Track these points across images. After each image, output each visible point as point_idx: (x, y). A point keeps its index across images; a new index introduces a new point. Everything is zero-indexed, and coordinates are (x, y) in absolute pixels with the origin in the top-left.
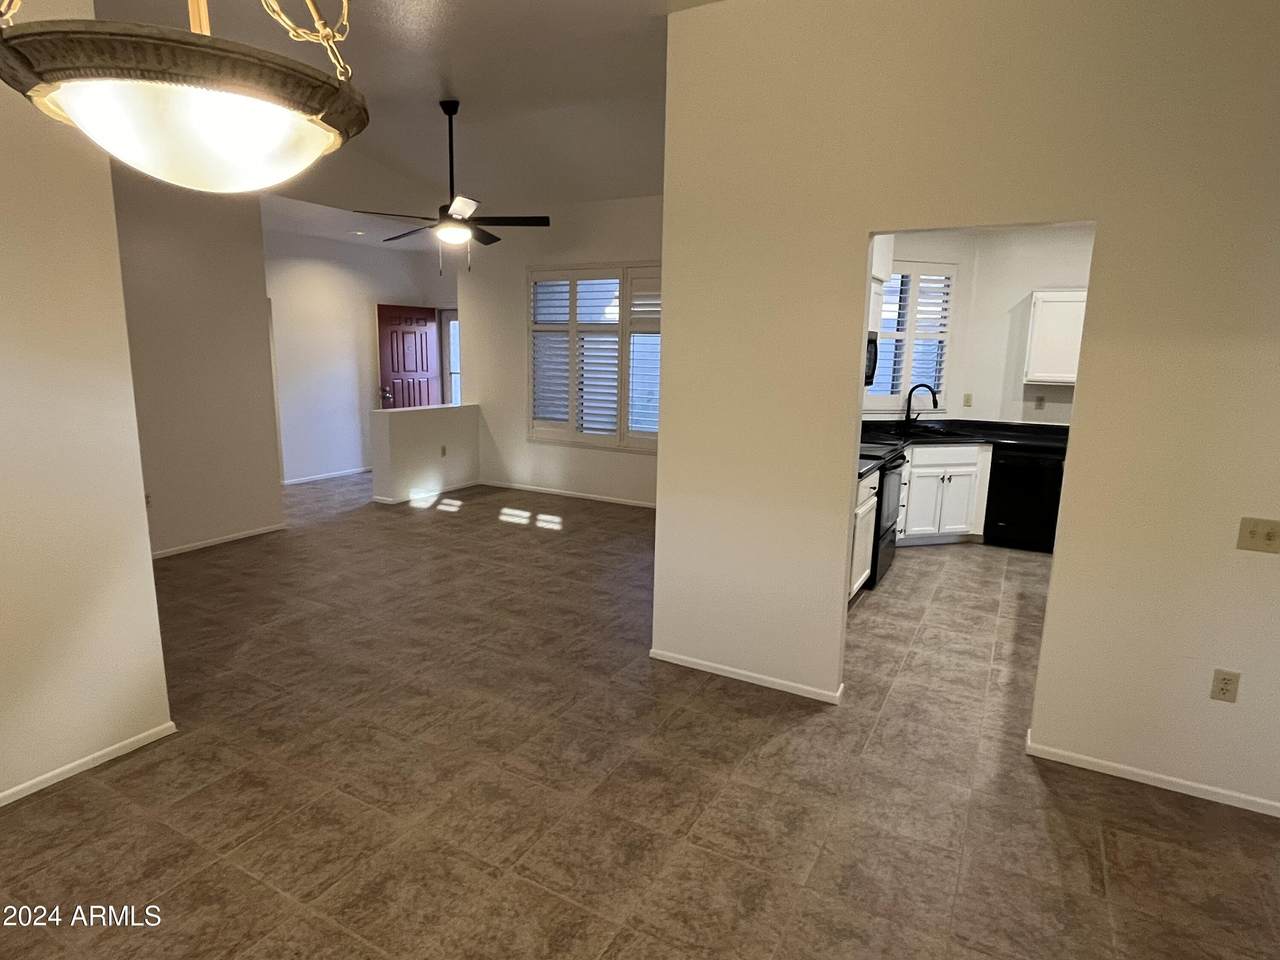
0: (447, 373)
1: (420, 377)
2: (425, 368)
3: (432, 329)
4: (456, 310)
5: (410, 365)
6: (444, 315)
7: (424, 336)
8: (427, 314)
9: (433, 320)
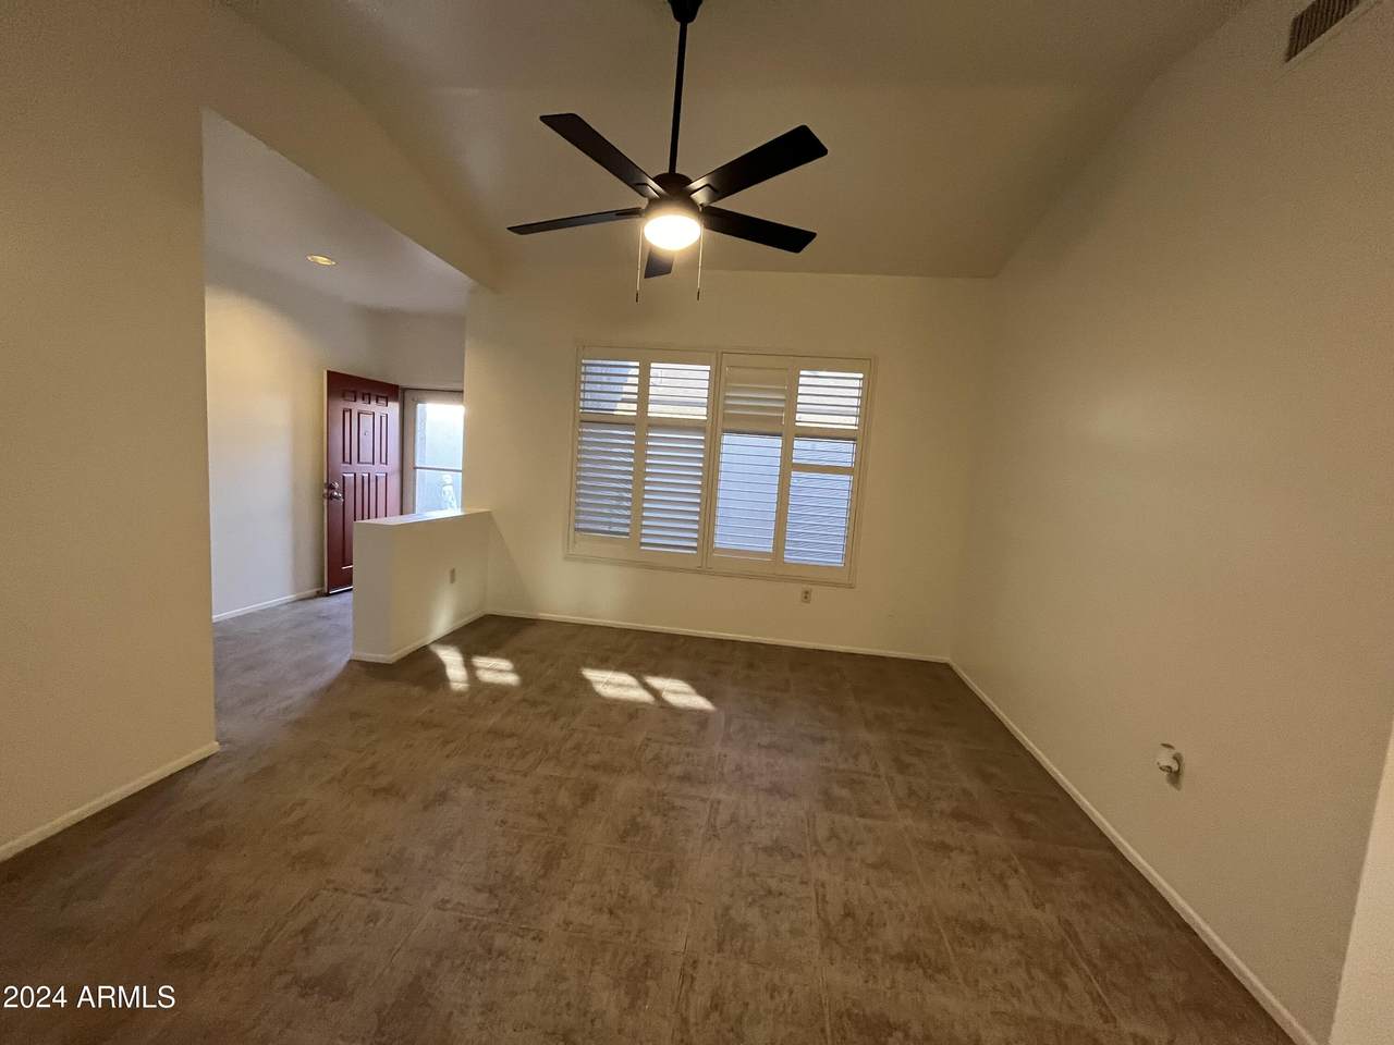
0: (408, 466)
1: (378, 470)
2: (384, 461)
3: (393, 409)
4: (462, 392)
5: (366, 455)
6: (407, 394)
7: (384, 419)
8: (389, 391)
9: (395, 400)
